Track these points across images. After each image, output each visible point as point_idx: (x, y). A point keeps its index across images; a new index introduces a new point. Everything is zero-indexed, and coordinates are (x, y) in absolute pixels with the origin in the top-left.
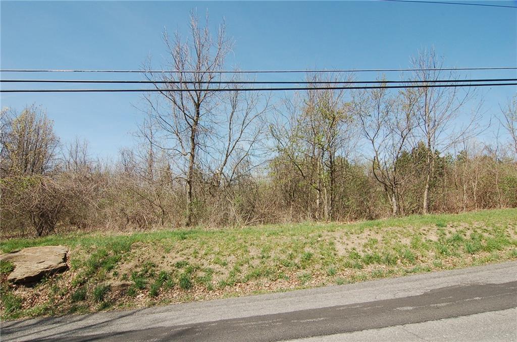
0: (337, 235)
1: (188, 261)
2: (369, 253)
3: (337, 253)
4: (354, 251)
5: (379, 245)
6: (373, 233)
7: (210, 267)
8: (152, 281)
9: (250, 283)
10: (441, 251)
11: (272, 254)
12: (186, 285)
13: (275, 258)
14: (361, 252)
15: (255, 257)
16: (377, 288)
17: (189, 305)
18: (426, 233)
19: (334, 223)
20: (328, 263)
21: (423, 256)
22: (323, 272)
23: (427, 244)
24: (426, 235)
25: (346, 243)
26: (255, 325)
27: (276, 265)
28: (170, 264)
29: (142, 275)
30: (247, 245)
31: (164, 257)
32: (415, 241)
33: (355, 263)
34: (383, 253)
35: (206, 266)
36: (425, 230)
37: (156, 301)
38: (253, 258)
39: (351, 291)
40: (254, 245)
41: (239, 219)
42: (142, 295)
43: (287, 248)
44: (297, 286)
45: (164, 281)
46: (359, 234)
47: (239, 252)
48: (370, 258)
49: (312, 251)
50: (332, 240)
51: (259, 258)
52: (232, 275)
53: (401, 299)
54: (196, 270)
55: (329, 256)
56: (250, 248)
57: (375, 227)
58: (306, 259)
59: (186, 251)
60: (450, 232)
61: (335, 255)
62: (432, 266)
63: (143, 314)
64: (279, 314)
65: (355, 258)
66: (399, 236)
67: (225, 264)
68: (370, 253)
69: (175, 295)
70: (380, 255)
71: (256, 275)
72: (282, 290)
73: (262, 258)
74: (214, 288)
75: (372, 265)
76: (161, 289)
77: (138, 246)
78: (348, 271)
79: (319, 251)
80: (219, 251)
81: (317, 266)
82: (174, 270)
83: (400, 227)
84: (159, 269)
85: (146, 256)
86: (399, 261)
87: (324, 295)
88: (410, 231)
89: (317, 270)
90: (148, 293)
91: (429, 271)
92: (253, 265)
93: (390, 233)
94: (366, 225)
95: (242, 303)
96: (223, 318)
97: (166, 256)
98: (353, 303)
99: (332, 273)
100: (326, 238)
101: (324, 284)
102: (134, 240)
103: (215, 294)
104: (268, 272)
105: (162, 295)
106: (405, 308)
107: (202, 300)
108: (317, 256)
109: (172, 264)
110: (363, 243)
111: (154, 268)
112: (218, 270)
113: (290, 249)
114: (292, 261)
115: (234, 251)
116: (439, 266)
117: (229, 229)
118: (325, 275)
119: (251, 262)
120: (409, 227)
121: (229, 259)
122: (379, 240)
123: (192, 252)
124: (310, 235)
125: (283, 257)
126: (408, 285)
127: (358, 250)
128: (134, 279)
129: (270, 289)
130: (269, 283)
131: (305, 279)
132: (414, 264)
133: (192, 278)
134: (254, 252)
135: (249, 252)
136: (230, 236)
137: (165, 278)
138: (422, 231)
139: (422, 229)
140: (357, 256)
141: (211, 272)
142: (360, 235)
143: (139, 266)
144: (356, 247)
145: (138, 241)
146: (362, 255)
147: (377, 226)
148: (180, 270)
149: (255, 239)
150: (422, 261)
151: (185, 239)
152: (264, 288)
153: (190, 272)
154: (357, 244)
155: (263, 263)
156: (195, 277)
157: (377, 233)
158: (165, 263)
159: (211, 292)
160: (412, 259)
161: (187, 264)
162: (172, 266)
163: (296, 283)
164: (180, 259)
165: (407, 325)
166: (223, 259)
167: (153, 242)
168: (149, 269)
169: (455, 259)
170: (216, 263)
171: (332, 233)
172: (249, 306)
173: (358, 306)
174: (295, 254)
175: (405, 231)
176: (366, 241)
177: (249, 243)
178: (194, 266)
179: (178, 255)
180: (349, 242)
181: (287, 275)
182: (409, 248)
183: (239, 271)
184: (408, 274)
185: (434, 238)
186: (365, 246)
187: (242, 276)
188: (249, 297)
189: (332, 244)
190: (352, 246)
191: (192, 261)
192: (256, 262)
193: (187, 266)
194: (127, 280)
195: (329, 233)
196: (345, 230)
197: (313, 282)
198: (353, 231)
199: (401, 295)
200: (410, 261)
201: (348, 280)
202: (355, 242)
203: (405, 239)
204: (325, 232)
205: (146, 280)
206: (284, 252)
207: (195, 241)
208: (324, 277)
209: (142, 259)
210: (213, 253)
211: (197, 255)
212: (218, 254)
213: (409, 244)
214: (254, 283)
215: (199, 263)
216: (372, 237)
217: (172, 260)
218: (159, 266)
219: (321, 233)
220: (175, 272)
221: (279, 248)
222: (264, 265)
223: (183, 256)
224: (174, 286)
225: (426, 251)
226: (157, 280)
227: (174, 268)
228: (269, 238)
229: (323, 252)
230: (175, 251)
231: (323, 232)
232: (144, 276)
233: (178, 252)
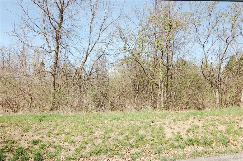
0: (167, 121)
1: (43, 139)
3: (165, 135)
4: (179, 134)
5: (200, 131)
6: (196, 120)
7: (61, 144)
8: (11, 155)
9: (91, 158)
11: (113, 136)
13: (114, 139)
14: (185, 136)
15: (98, 137)
18: (239, 122)
19: (168, 112)
20: (157, 144)
21: (234, 140)
22: (152, 151)
23: (239, 131)
25: (173, 128)
27: (115, 144)
28: (27, 141)
29: (2, 150)
30: (93, 127)
31: (23, 136)
32: (229, 128)
33: (178, 144)
34: (202, 137)
35: (57, 143)
36: (238, 119)
38: (96, 138)
40: (98, 127)
41: (92, 106)
43: (125, 131)
45: (21, 155)
46: (184, 121)
47: (85, 133)
48: (191, 140)
49: (145, 134)
50: (163, 125)
51: (101, 138)
52: (78, 151)
54: (48, 147)
55: (158, 138)
56: (95, 130)
57: (198, 116)
59: (42, 131)
61: (163, 137)
62: (240, 149)
65: (179, 140)
66: (217, 123)
67: (73, 143)
68: (192, 136)
70: (200, 138)
71: (97, 152)
73: (104, 138)
75: (192, 146)
78: (172, 151)
79: (150, 133)
80: (69, 132)
81: (148, 146)
82: (29, 147)
83: (219, 116)
84: (17, 145)
86: (215, 143)
88: (227, 119)
89: (148, 149)
91: (237, 152)
92: (96, 143)
93: (210, 120)
94: (193, 114)
97: (24, 135)
99: (159, 152)
100: (157, 123)
104: (107, 150)
108: (148, 137)
109: (29, 141)
110: (187, 128)
111: (13, 145)
112: (66, 147)
113: (127, 131)
114: (128, 142)
115: (81, 132)
117: (83, 114)
118: (154, 153)
119: (94, 141)
120: (226, 116)
121: (76, 138)
122: (200, 126)
123: (47, 132)
124: (145, 121)
125: (121, 138)
127: (182, 134)
130: (107, 158)
131: (137, 156)
132: (226, 147)
133: (44, 153)
134: (98, 133)
135: (94, 133)
136: (80, 120)
138: (235, 120)
139: (236, 118)
140: (181, 139)
141: (61, 148)
142: (185, 122)
144: (181, 131)
145: (3, 122)
146: (185, 138)
147: (200, 115)
148: (35, 146)
149: (100, 122)
150: (233, 144)
151: (42, 121)
153: (43, 148)
154: (182, 129)
155: (104, 142)
156: (46, 152)
157: (199, 121)
158: (23, 141)
160: (225, 143)
161: (41, 142)
162: (29, 143)
163: (129, 159)
164: (36, 138)
166: (71, 138)
167: (16, 123)
168: (9, 145)
170: (66, 141)
171: (163, 119)
174: (131, 136)
175: (222, 119)
176: (190, 127)
177: (95, 125)
178: (47, 143)
179: (35, 134)
180: (175, 127)
181: (122, 153)
182: (224, 133)
183: (84, 149)
184: (220, 154)
186: (188, 131)
187: (87, 152)
189: (161, 128)
190: (178, 130)
191: (46, 140)
192: (99, 142)
193: (41, 143)
195: (161, 120)
196: (174, 118)
197: (143, 159)
198: (180, 118)
200: (223, 144)
201: (170, 158)
202: (181, 127)
203: (221, 126)
204: (158, 119)
205: (5, 154)
206: (122, 134)
207: (50, 123)
208: (152, 155)
209: (4, 136)
210: (64, 133)
211: (51, 134)
212: (68, 134)
213: (224, 130)
214: (95, 158)
215: (52, 141)
216: (194, 124)
217: (29, 138)
218: (18, 142)
219: (154, 119)
220: (30, 148)
221: (118, 130)
222: (105, 144)
223: (39, 135)
224: (28, 159)
225: (238, 136)
226: (14, 154)
227: (30, 145)
228: (112, 122)
229: (153, 135)
230: (33, 130)
231: (156, 118)
232: (4, 150)
233: (35, 132)
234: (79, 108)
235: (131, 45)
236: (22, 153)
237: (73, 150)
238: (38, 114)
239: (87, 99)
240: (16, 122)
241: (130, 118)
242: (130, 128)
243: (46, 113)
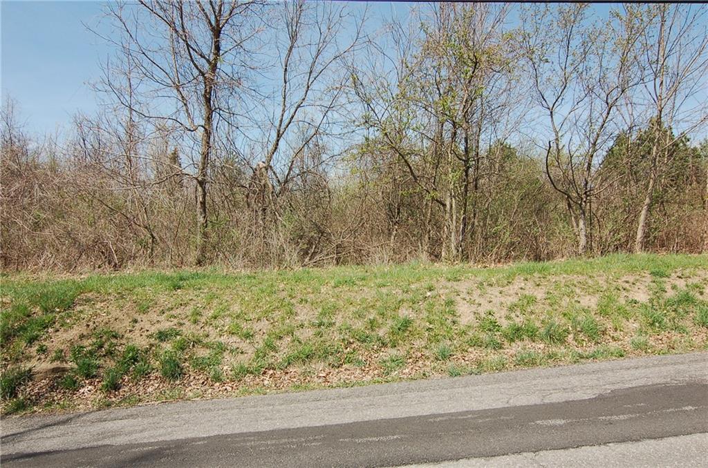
0: (463, 287)
1: (181, 328)
2: (517, 320)
3: (459, 319)
4: (490, 317)
5: (538, 308)
6: (530, 284)
7: (223, 340)
8: (110, 364)
9: (291, 369)
10: (650, 320)
11: (338, 320)
12: (174, 372)
13: (343, 328)
14: (503, 320)
15: (306, 324)
16: (519, 384)
17: (171, 407)
18: (628, 288)
19: (466, 266)
20: (439, 337)
21: (616, 330)
22: (427, 353)
23: (627, 308)
24: (628, 291)
25: (477, 302)
26: (272, 445)
27: (344, 340)
28: (146, 333)
29: (91, 353)
30: (293, 301)
31: (136, 321)
32: (605, 301)
33: (488, 339)
34: (543, 322)
35: (214, 338)
36: (627, 282)
37: (114, 399)
38: (302, 326)
39: (469, 389)
40: (307, 301)
41: (292, 255)
42: (90, 387)
43: (366, 309)
44: (376, 378)
45: (134, 363)
46: (503, 286)
47: (277, 315)
48: (518, 330)
49: (412, 316)
50: (453, 297)
51: (313, 325)
52: (260, 355)
53: (552, 404)
54: (193, 346)
55: (442, 324)
56: (298, 308)
57: (536, 274)
58: (399, 329)
59: (178, 311)
60: (675, 286)
61: (454, 322)
62: (629, 348)
63: (84, 422)
64: (325, 427)
65: (490, 330)
66: (578, 291)
67: (248, 336)
68: (519, 320)
69: (150, 389)
70: (538, 324)
71: (304, 356)
72: (346, 385)
73: (319, 326)
74: (224, 377)
75: (519, 343)
76: (126, 378)
77: (88, 300)
78: (474, 353)
79: (425, 314)
80: (239, 312)
81: (418, 343)
82: (152, 345)
83: (583, 275)
84: (124, 341)
85: (104, 317)
86: (571, 336)
87: (420, 393)
88: (600, 282)
89: (418, 350)
90: (100, 386)
91: (621, 356)
92: (301, 338)
93: (562, 285)
94: (522, 270)
95: (269, 405)
96: (223, 432)
97: (139, 320)
98: (465, 409)
99: (445, 356)
100: (441, 292)
101: (424, 375)
102: (81, 289)
103: (224, 388)
104: (326, 352)
105: (126, 389)
106: (552, 422)
107: (198, 399)
108: (420, 323)
109: (149, 333)
110: (509, 303)
111: (114, 341)
112: (235, 345)
113: (372, 311)
114: (373, 333)
115: (266, 312)
116: (641, 347)
117: (271, 272)
118: (432, 359)
119: (297, 333)
120: (600, 276)
121: (257, 326)
122: (539, 298)
123: (189, 313)
124: (413, 287)
125: (359, 325)
126: (575, 380)
127: (497, 315)
128: (76, 359)
129: (326, 381)
130: (327, 370)
131: (393, 364)
132: (597, 343)
133: (186, 359)
134: (305, 314)
135: (296, 314)
136: (264, 286)
137: (135, 360)
138: (621, 283)
139: (624, 279)
140: (494, 326)
141: (222, 348)
142: (504, 289)
143: (88, 337)
144: (495, 310)
145: (91, 291)
146: (505, 324)
147: (540, 272)
148: (164, 345)
149: (309, 290)
150: (613, 337)
151: (179, 288)
152: (316, 379)
153: (182, 349)
154: (498, 305)
155: (320, 334)
156: (190, 357)
157: (538, 285)
158: (137, 332)
159: (218, 384)
160: (595, 333)
161: (177, 334)
162: (150, 336)
163: (376, 372)
164: (166, 325)
165: (542, 453)
166: (245, 326)
167: (119, 293)
168: (106, 342)
169: (676, 336)
170: (233, 333)
171: (455, 283)
172: (278, 411)
173: (470, 416)
174: (380, 321)
175: (590, 282)
176: (515, 300)
177: (299, 296)
178: (190, 337)
179: (162, 318)
180: (481, 301)
181: (360, 357)
182: (593, 313)
183: (274, 349)
184: (582, 360)
185: (642, 297)
186: (511, 309)
187: (280, 357)
188: (284, 395)
189: (450, 303)
190: (488, 307)
191: (188, 330)
192: (307, 334)
193: (178, 337)
194: (62, 361)
195: (449, 284)
196: (479, 279)
197: (407, 370)
198: (494, 280)
199: (557, 397)
200: (591, 338)
201: (469, 369)
202: (494, 300)
203: (588, 297)
204: (443, 281)
205: (97, 362)
206: (360, 316)
207: (197, 293)
208: (428, 363)
209: (94, 323)
210: (229, 315)
211: (199, 317)
212: (238, 317)
213: (594, 306)
214: (299, 370)
215: (201, 332)
216: (526, 293)
217: (150, 325)
218: (126, 336)
219: (434, 282)
220: (154, 348)
221: (352, 309)
222: (322, 339)
223: (172, 319)
224: (149, 373)
225: (624, 320)
226: (119, 362)
227: (152, 341)
228: (336, 290)
229: (432, 317)
230: (158, 309)
231: (438, 281)
232: (96, 354)
233: (164, 313)
234: (263, 259)
235: (381, 110)
236: (136, 360)
237: (250, 352)
238: (169, 272)
239: (278, 239)
240: (119, 291)
241: (379, 281)
242: (378, 304)
243: (187, 270)
